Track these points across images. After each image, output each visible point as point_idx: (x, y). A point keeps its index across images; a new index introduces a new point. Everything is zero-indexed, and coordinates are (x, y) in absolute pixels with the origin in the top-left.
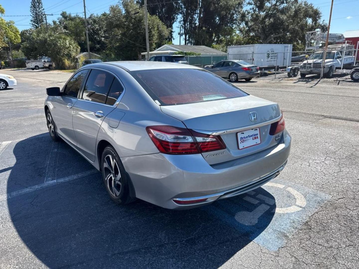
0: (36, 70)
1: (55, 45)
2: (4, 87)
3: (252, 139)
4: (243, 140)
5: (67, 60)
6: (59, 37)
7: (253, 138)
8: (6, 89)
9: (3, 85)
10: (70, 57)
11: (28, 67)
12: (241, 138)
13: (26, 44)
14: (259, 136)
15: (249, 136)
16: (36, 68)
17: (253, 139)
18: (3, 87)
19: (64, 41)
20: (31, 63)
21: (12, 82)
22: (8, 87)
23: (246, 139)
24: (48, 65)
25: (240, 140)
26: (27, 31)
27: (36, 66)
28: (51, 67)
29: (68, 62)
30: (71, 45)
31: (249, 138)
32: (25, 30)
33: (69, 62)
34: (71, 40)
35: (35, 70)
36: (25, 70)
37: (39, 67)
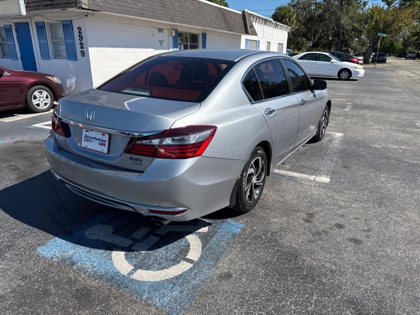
2: (347, 77)
3: (98, 144)
4: (87, 139)
7: (100, 142)
8: (348, 79)
9: (346, 75)
12: (86, 136)
14: (107, 144)
15: (95, 137)
18: (345, 78)
21: (357, 73)
22: (351, 78)
23: (91, 140)
25: (84, 138)
31: (94, 140)
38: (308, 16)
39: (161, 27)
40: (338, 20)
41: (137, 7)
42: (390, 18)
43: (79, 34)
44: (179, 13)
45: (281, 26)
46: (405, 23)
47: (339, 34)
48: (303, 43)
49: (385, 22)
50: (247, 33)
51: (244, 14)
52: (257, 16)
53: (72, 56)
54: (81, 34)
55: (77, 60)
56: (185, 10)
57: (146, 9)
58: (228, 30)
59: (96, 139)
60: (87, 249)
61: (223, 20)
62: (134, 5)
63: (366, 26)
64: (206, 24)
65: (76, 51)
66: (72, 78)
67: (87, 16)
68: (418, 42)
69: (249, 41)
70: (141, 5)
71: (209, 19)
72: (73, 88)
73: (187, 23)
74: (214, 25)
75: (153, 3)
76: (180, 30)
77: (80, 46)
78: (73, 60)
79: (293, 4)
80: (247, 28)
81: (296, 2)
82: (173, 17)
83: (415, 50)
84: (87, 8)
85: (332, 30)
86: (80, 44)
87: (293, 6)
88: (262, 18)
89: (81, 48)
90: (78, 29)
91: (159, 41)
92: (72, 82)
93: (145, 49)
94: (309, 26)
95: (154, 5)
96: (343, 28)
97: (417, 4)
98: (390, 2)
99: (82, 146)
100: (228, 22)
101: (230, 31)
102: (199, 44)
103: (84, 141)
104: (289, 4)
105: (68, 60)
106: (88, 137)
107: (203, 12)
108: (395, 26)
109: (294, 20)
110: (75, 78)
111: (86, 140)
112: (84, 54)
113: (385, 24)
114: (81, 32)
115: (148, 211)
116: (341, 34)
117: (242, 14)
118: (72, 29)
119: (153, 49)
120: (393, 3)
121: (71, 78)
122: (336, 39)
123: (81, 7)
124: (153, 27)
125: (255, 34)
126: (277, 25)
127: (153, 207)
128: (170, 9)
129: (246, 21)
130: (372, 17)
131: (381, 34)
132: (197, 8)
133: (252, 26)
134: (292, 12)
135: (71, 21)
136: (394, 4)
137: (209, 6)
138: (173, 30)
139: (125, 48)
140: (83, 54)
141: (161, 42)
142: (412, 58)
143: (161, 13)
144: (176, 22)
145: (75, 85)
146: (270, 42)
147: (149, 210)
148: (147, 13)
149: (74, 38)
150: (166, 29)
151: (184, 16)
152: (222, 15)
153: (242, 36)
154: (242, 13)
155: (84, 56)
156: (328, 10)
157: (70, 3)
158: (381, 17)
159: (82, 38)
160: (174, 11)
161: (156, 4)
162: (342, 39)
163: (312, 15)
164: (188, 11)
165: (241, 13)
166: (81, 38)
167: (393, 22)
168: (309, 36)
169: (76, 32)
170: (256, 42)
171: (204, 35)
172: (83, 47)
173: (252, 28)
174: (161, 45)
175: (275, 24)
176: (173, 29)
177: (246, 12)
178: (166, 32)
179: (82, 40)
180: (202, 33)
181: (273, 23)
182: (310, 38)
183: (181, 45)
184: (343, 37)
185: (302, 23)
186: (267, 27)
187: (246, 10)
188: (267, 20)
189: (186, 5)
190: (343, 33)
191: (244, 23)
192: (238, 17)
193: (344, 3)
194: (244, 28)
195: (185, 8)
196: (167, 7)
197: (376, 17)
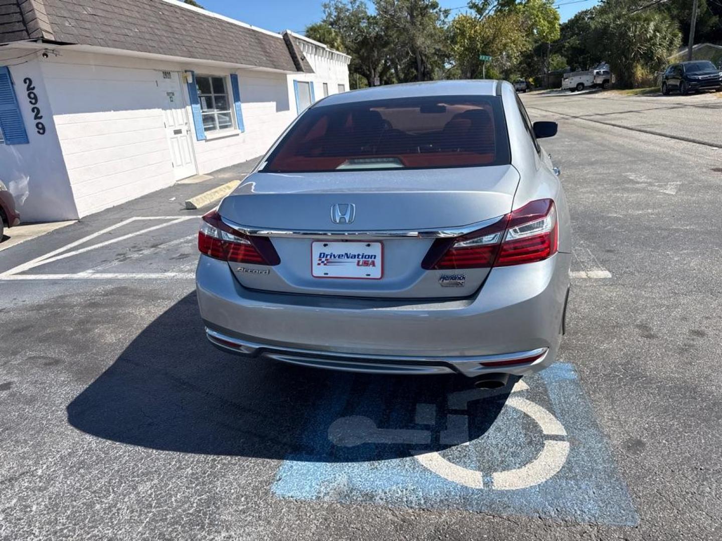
0: (578, 91)
1: (624, 35)
3: (356, 263)
5: (643, 66)
6: (635, 17)
7: (359, 262)
10: (652, 59)
11: (563, 87)
12: (322, 255)
13: (574, 41)
14: (378, 261)
16: (580, 87)
17: (358, 264)
19: (645, 25)
20: (571, 78)
24: (602, 79)
26: (586, 12)
27: (579, 84)
28: (606, 85)
29: (643, 71)
30: (658, 32)
31: (345, 259)
32: (583, 12)
33: (645, 72)
34: (663, 20)
35: (577, 93)
36: (560, 92)
37: (585, 85)
38: (360, 39)
39: (167, 69)
40: (412, 39)
41: (131, 34)
42: (490, 32)
43: (27, 92)
44: (198, 42)
45: (338, 54)
46: (511, 39)
47: (416, 62)
48: (356, 82)
49: (483, 40)
50: (299, 69)
51: (286, 38)
52: (305, 41)
53: (18, 136)
54: (34, 91)
55: (28, 142)
56: (204, 36)
57: (147, 36)
58: (271, 65)
59: (348, 257)
60: (366, 464)
61: (260, 49)
62: (126, 31)
63: (456, 47)
64: (239, 58)
65: (24, 125)
66: (22, 178)
67: (47, 56)
68: (523, 66)
69: (298, 84)
70: (136, 30)
71: (242, 49)
72: (24, 198)
73: (213, 57)
74: (251, 59)
75: (154, 25)
76: (199, 72)
77: (34, 114)
78: (20, 143)
79: (331, 20)
80: (298, 61)
81: (335, 16)
82: (191, 49)
83: (521, 78)
84: (53, 39)
85: (405, 57)
86: (33, 111)
87: (332, 24)
88: (311, 43)
89: (35, 119)
90: (25, 82)
91: (167, 93)
92: (20, 186)
93: (147, 110)
94: (363, 53)
95: (158, 29)
96: (421, 53)
97: (520, 9)
98: (482, 9)
99: (314, 275)
100: (268, 53)
101: (275, 68)
102: (227, 93)
103: (319, 264)
104: (324, 21)
105: (7, 144)
106: (329, 257)
107: (231, 38)
108: (497, 44)
109: (340, 46)
110: (28, 178)
111: (323, 262)
112: (44, 128)
113: (483, 42)
114: (34, 88)
115: (481, 366)
116: (419, 62)
117: (284, 39)
118: (10, 84)
119: (161, 110)
120: (486, 9)
121: (17, 179)
122: (413, 70)
123: (43, 37)
124: (154, 70)
125: (310, 71)
126: (332, 53)
127: (493, 357)
128: (182, 35)
129: (293, 50)
130: (463, 34)
131: (484, 57)
132: (219, 31)
133: (303, 58)
134: (334, 34)
135: (7, 68)
136: (487, 11)
137: (237, 28)
138: (188, 73)
139: (114, 111)
140: (41, 129)
141: (171, 95)
142: (522, 90)
143: (171, 43)
144: (198, 58)
145: (29, 192)
146: (326, 84)
147: (482, 364)
148: (150, 43)
149: (16, 99)
150: (176, 72)
151: (206, 46)
152: (257, 41)
153: (288, 76)
154: (283, 37)
155: (43, 133)
156: (395, 25)
157: (13, 32)
158: (475, 31)
159: (36, 98)
160: (189, 39)
161: (159, 28)
162: (422, 70)
163: (366, 36)
164: (209, 38)
165: (281, 36)
166: (34, 99)
167: (494, 38)
168: (365, 71)
169: (21, 90)
170: (307, 85)
171: (234, 78)
172: (39, 115)
173: (304, 61)
174: (172, 101)
175: (329, 52)
176: (186, 71)
177: (289, 36)
178: (175, 76)
179: (35, 103)
180: (231, 75)
181: (326, 51)
182: (368, 73)
183: (202, 98)
184: (423, 67)
185: (352, 50)
186: (320, 57)
187: (289, 32)
188: (319, 46)
189: (203, 27)
190: (422, 60)
191: (290, 53)
192: (278, 43)
193: (415, 14)
194: (292, 62)
195: (203, 32)
196: (177, 31)
197: (470, 32)
